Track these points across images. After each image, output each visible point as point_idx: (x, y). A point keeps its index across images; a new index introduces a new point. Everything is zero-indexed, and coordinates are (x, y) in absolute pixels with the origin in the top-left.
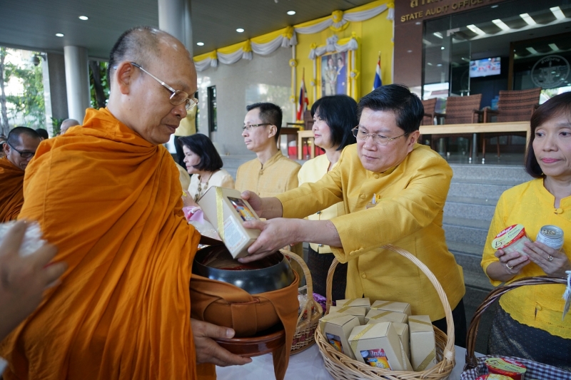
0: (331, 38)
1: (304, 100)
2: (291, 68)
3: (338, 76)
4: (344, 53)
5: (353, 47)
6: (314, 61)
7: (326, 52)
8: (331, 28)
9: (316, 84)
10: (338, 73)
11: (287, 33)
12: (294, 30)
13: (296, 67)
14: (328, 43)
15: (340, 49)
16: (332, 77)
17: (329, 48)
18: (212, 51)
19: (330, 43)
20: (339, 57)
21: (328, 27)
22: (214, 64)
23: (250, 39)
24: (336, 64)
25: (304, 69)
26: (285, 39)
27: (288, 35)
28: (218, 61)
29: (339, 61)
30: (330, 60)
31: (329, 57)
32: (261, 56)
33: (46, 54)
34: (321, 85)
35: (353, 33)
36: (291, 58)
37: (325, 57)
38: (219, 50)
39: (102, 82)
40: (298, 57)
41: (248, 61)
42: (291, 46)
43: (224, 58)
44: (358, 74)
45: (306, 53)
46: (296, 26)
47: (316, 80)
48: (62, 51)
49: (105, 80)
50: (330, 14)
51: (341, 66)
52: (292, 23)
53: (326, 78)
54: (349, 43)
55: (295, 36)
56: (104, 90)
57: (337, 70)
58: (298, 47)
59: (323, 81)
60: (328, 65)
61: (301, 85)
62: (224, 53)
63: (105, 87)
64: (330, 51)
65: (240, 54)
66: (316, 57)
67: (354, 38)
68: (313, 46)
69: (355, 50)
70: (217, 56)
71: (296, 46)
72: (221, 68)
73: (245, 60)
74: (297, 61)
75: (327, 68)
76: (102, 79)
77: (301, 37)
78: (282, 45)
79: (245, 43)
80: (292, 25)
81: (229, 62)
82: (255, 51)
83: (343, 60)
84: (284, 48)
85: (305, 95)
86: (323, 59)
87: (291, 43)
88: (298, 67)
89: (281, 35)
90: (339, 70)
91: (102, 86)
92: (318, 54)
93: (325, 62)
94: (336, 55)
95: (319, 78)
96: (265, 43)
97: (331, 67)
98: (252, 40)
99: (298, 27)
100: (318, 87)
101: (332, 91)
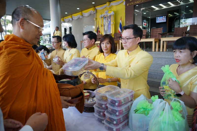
0: (106, 11)
1: (98, 31)
2: (94, 21)
3: (109, 23)
4: (110, 16)
5: (112, 14)
6: (101, 18)
7: (104, 16)
8: (107, 8)
9: (102, 26)
10: (109, 22)
11: (93, 9)
12: (95, 8)
13: (96, 20)
14: (105, 13)
15: (109, 15)
16: (107, 24)
17: (105, 14)
18: (70, 15)
19: (106, 13)
20: (109, 17)
21: (106, 7)
22: (71, 20)
23: (82, 11)
24: (108, 20)
25: (98, 21)
26: (92, 11)
27: (93, 10)
28: (72, 19)
29: (109, 18)
30: (106, 18)
31: (106, 17)
32: (86, 17)
34: (103, 26)
35: (113, 9)
36: (95, 17)
37: (104, 17)
38: (73, 15)
40: (97, 17)
41: (81, 19)
42: (95, 14)
43: (74, 18)
44: (114, 23)
45: (99, 16)
46: (96, 7)
47: (102, 25)
50: (106, 3)
51: (109, 20)
52: (94, 6)
53: (105, 24)
54: (111, 13)
55: (96, 10)
57: (108, 21)
58: (97, 14)
59: (104, 25)
60: (105, 20)
61: (97, 26)
62: (74, 16)
64: (106, 15)
65: (78, 17)
66: (102, 17)
67: (113, 11)
68: (101, 14)
69: (113, 15)
70: (72, 17)
71: (96, 14)
72: (73, 21)
73: (81, 18)
74: (96, 19)
75: (105, 21)
77: (97, 11)
78: (92, 13)
79: (80, 12)
80: (95, 7)
81: (76, 19)
82: (83, 15)
83: (110, 18)
84: (92, 14)
85: (99, 30)
86: (104, 18)
87: (94, 13)
88: (97, 20)
89: (91, 10)
90: (109, 21)
92: (102, 16)
93: (105, 19)
94: (108, 17)
95: (103, 24)
96: (86, 13)
97: (106, 20)
98: (83, 11)
99: (97, 7)
100: (102, 27)
101: (107, 28)
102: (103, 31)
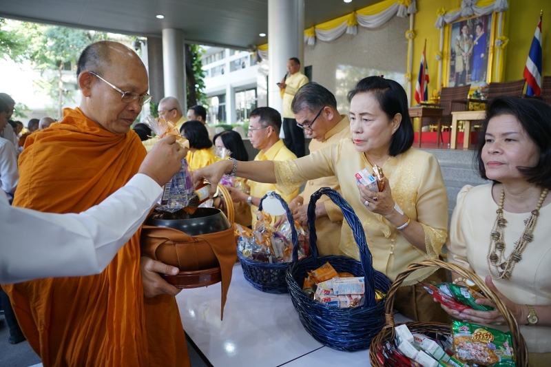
1: (424, 77)
7: (459, 18)
9: (442, 58)
13: (413, 39)
14: (464, 6)
15: (480, 12)
16: (466, 48)
18: (310, 28)
19: (467, 6)
22: (311, 42)
23: (354, 11)
25: (426, 41)
26: (401, 6)
27: (406, 2)
28: (316, 38)
30: (465, 27)
31: (463, 23)
32: (369, 29)
33: (146, 39)
36: (408, 29)
37: (457, 24)
38: (318, 27)
39: (192, 67)
40: (417, 28)
41: (352, 36)
42: (409, 15)
43: (321, 35)
47: (442, 53)
48: (161, 34)
49: (196, 65)
51: (480, 33)
54: (495, 3)
55: (414, 3)
56: (195, 75)
57: (474, 39)
58: (418, 15)
59: (452, 54)
60: (461, 34)
61: (420, 60)
62: (324, 29)
63: (195, 72)
64: (466, 16)
65: (341, 31)
66: (445, 25)
68: (440, 11)
69: (503, 11)
70: (315, 33)
71: (414, 15)
72: (319, 46)
73: (349, 34)
74: (415, 33)
76: (194, 64)
78: (398, 15)
79: (349, 16)
81: (329, 39)
82: (361, 24)
84: (399, 18)
87: (408, 12)
88: (415, 39)
89: (397, 2)
91: (193, 71)
94: (474, 20)
95: (447, 51)
96: (374, 15)
98: (357, 12)
100: (445, 61)
101: (465, 65)
102: (449, 74)
